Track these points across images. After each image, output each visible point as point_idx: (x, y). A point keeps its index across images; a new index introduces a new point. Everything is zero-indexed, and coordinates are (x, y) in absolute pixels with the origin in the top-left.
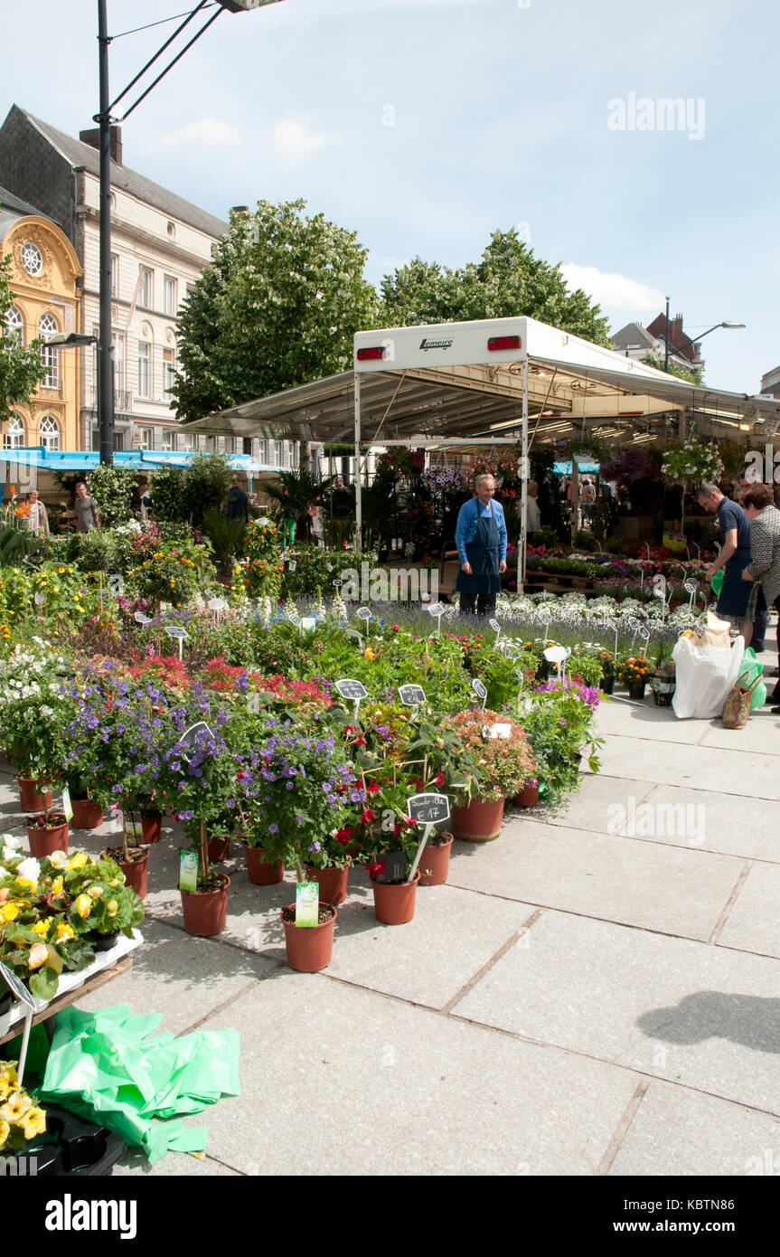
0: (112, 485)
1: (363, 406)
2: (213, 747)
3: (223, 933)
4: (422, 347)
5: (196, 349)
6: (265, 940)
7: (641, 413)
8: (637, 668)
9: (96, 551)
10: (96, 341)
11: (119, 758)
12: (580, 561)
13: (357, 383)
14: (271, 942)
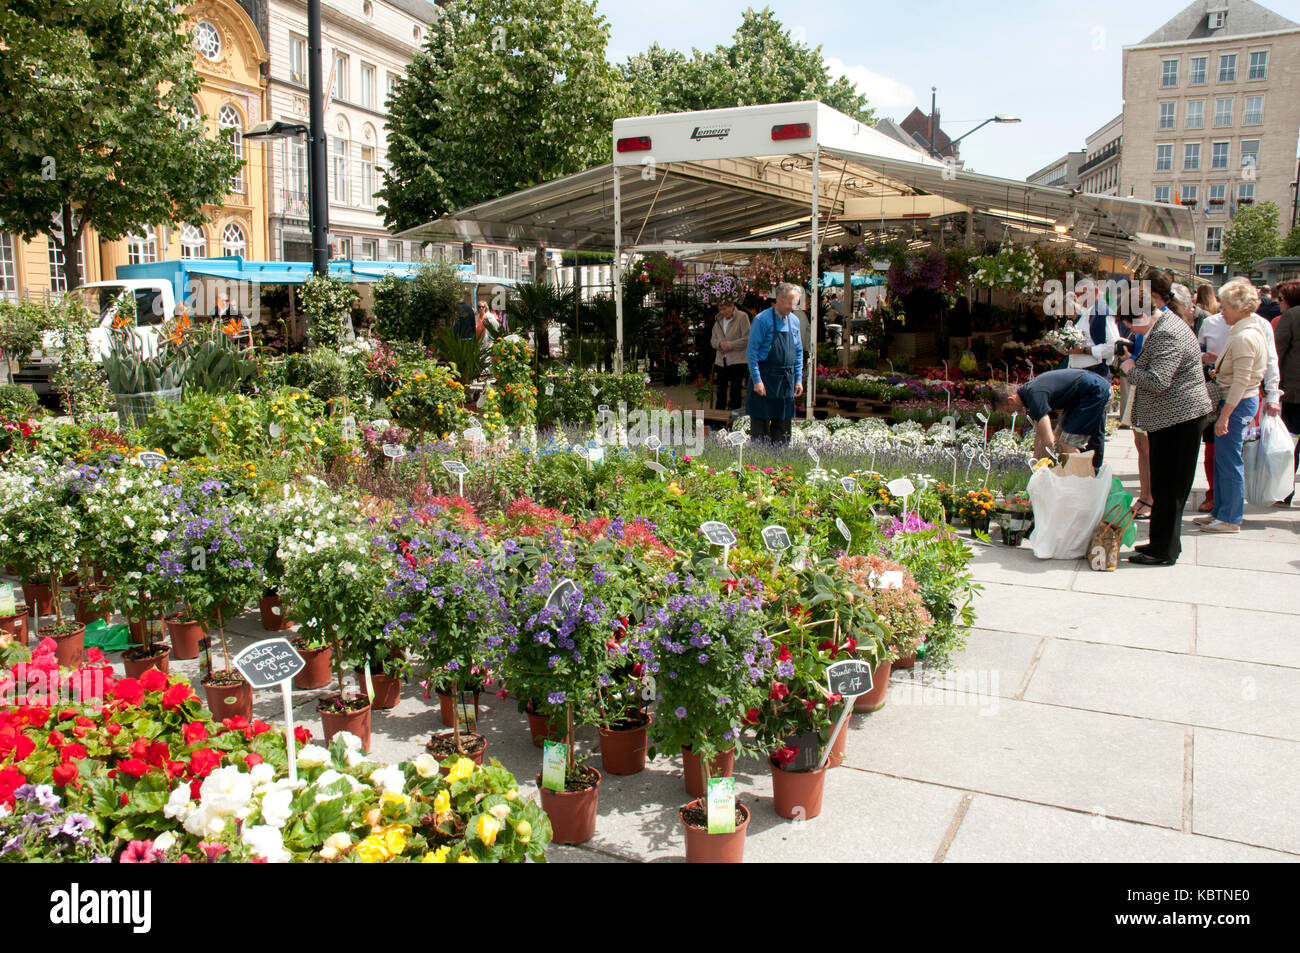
0: (328, 299)
1: (623, 205)
2: (592, 612)
3: (594, 839)
4: (694, 136)
5: (411, 143)
6: (649, 846)
7: (928, 215)
8: (981, 502)
9: (328, 373)
10: (305, 131)
11: (454, 626)
12: (872, 382)
13: (616, 178)
14: (657, 848)
